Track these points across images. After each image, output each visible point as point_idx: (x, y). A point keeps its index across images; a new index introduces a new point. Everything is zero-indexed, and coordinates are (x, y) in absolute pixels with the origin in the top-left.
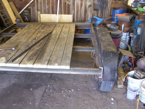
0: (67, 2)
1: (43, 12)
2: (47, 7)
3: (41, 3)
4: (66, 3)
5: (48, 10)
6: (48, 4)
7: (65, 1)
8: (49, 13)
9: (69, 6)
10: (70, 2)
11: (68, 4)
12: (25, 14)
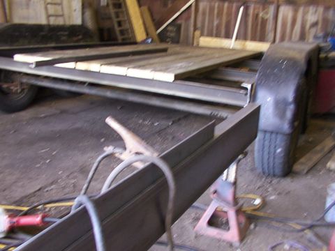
0: (261, 15)
1: (206, 32)
2: (216, 23)
3: (204, 14)
4: (257, 15)
5: (217, 29)
6: (218, 17)
7: (256, 12)
8: (218, 36)
9: (264, 22)
10: (267, 13)
11: (263, 18)
12: (168, 34)
